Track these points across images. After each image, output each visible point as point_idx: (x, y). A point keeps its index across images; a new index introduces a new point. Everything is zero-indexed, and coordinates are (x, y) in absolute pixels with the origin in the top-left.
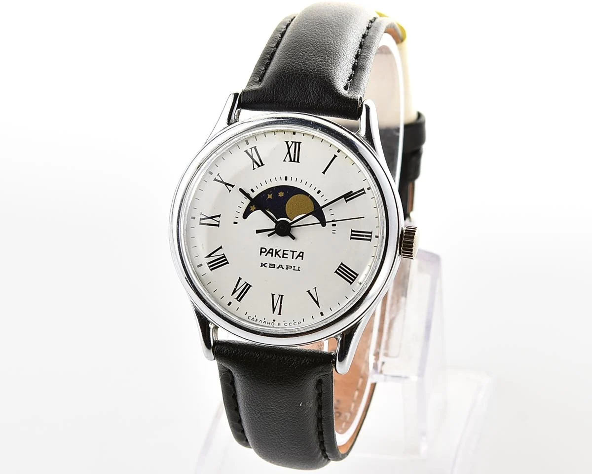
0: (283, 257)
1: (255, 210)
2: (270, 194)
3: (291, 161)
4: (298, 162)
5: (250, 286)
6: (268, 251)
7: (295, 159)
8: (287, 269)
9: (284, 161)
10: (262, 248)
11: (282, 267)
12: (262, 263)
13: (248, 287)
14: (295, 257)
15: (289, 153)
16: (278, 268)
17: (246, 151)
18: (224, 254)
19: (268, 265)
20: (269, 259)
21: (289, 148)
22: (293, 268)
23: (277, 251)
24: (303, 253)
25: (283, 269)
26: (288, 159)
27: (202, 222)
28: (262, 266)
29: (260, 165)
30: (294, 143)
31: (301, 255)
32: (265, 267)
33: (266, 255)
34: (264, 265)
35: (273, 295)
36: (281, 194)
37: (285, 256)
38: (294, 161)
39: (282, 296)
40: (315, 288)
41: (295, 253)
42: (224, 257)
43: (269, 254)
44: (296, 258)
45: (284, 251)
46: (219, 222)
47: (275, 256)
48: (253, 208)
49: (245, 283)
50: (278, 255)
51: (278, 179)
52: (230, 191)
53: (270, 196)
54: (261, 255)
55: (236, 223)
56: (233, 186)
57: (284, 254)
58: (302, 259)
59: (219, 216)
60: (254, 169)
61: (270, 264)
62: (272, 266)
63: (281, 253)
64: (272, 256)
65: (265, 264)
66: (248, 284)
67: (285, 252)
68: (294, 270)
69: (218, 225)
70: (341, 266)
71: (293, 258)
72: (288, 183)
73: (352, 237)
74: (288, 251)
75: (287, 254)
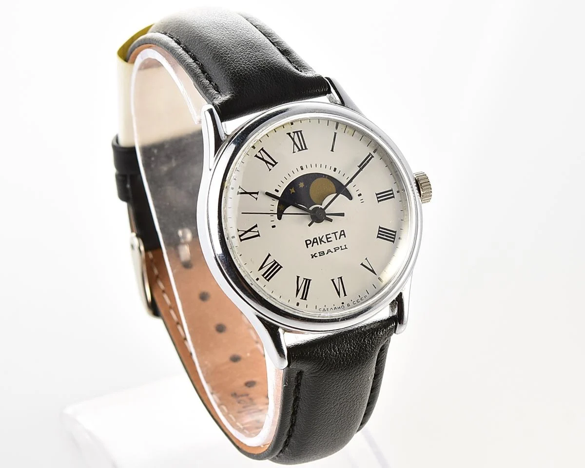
0: (328, 242)
1: (286, 208)
2: (292, 188)
3: (299, 150)
4: (306, 149)
5: (310, 280)
7: (303, 148)
9: (294, 152)
10: (306, 241)
11: (331, 251)
12: (312, 255)
13: (307, 282)
14: (338, 238)
15: (295, 143)
17: (256, 156)
18: (274, 260)
19: (318, 255)
20: (317, 248)
21: (293, 139)
23: (321, 238)
25: (332, 252)
26: (296, 149)
27: (242, 238)
29: (274, 164)
30: (296, 133)
32: (316, 257)
34: (314, 256)
35: (333, 280)
36: (302, 185)
37: (329, 240)
39: (341, 278)
40: (366, 259)
41: (336, 234)
42: (276, 262)
43: (314, 244)
45: (326, 235)
46: (258, 232)
49: (304, 279)
51: (295, 171)
52: (256, 199)
53: (293, 191)
54: (307, 247)
55: (274, 227)
56: (257, 193)
57: (327, 238)
58: (345, 237)
59: (256, 226)
60: (270, 170)
61: (319, 253)
62: (322, 254)
63: (324, 239)
65: (315, 254)
66: (307, 280)
67: (328, 236)
68: (342, 249)
69: (258, 235)
70: (380, 229)
71: (336, 239)
72: (306, 172)
73: (379, 199)
74: (330, 234)
75: (330, 238)
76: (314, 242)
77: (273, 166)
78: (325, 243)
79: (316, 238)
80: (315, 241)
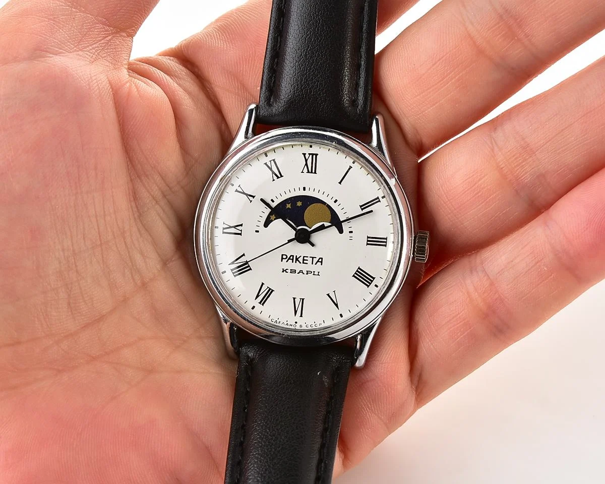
0: (303, 263)
1: (275, 219)
2: (289, 204)
3: (308, 172)
4: (315, 173)
5: (273, 291)
6: (288, 257)
7: (313, 171)
8: (307, 274)
9: (302, 172)
10: (282, 255)
11: (302, 272)
12: (283, 269)
13: (270, 291)
14: (314, 263)
15: (306, 164)
16: (298, 273)
17: (266, 164)
18: (247, 261)
19: (289, 271)
20: (290, 265)
21: (306, 160)
22: (313, 273)
23: (298, 257)
24: (322, 258)
25: (304, 274)
26: (306, 170)
27: (225, 231)
28: (283, 272)
29: (279, 176)
30: (311, 156)
31: (321, 261)
32: (286, 272)
33: (287, 261)
34: (285, 271)
35: (294, 299)
36: (299, 204)
37: (305, 262)
38: (312, 172)
39: (303, 299)
40: (334, 291)
41: (314, 259)
42: (247, 263)
44: (316, 264)
45: (304, 257)
46: (241, 231)
47: (296, 262)
48: (273, 217)
49: (268, 287)
50: (299, 261)
51: (297, 189)
52: (251, 201)
53: (289, 206)
54: (282, 261)
55: (257, 231)
56: (253, 197)
57: (304, 260)
58: (322, 265)
59: (241, 225)
60: (274, 180)
61: (291, 270)
62: (293, 271)
63: (301, 260)
64: (293, 262)
65: (287, 269)
66: (270, 289)
67: (305, 258)
68: (314, 274)
69: (240, 234)
70: (359, 270)
71: (312, 264)
72: (306, 193)
73: (368, 243)
74: (307, 257)
75: (307, 260)
76: (289, 259)
77: (278, 177)
78: (300, 263)
79: (293, 256)
80: (291, 258)
